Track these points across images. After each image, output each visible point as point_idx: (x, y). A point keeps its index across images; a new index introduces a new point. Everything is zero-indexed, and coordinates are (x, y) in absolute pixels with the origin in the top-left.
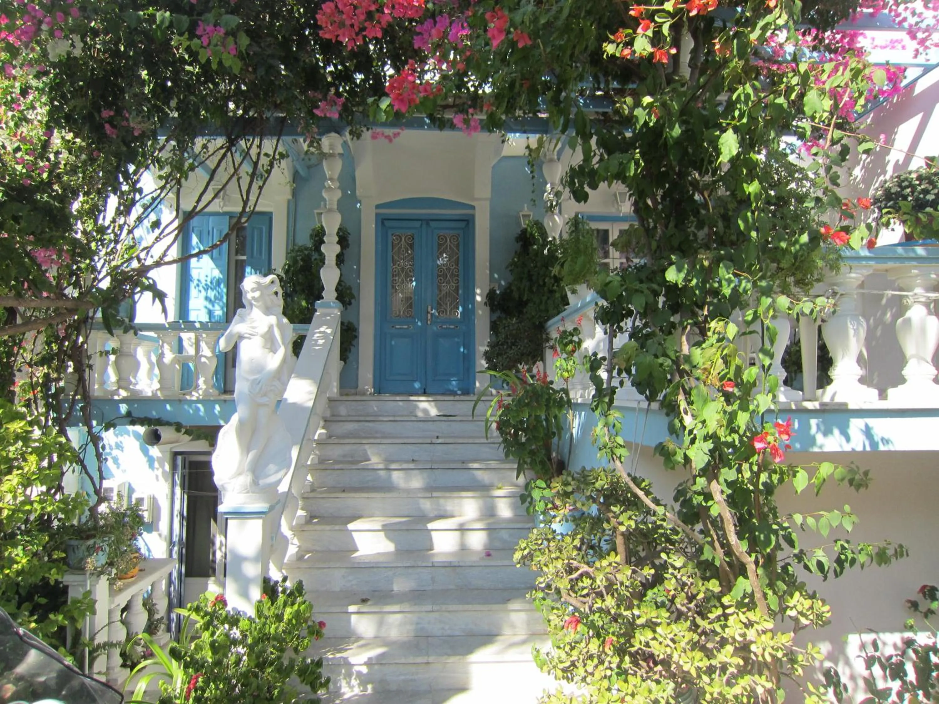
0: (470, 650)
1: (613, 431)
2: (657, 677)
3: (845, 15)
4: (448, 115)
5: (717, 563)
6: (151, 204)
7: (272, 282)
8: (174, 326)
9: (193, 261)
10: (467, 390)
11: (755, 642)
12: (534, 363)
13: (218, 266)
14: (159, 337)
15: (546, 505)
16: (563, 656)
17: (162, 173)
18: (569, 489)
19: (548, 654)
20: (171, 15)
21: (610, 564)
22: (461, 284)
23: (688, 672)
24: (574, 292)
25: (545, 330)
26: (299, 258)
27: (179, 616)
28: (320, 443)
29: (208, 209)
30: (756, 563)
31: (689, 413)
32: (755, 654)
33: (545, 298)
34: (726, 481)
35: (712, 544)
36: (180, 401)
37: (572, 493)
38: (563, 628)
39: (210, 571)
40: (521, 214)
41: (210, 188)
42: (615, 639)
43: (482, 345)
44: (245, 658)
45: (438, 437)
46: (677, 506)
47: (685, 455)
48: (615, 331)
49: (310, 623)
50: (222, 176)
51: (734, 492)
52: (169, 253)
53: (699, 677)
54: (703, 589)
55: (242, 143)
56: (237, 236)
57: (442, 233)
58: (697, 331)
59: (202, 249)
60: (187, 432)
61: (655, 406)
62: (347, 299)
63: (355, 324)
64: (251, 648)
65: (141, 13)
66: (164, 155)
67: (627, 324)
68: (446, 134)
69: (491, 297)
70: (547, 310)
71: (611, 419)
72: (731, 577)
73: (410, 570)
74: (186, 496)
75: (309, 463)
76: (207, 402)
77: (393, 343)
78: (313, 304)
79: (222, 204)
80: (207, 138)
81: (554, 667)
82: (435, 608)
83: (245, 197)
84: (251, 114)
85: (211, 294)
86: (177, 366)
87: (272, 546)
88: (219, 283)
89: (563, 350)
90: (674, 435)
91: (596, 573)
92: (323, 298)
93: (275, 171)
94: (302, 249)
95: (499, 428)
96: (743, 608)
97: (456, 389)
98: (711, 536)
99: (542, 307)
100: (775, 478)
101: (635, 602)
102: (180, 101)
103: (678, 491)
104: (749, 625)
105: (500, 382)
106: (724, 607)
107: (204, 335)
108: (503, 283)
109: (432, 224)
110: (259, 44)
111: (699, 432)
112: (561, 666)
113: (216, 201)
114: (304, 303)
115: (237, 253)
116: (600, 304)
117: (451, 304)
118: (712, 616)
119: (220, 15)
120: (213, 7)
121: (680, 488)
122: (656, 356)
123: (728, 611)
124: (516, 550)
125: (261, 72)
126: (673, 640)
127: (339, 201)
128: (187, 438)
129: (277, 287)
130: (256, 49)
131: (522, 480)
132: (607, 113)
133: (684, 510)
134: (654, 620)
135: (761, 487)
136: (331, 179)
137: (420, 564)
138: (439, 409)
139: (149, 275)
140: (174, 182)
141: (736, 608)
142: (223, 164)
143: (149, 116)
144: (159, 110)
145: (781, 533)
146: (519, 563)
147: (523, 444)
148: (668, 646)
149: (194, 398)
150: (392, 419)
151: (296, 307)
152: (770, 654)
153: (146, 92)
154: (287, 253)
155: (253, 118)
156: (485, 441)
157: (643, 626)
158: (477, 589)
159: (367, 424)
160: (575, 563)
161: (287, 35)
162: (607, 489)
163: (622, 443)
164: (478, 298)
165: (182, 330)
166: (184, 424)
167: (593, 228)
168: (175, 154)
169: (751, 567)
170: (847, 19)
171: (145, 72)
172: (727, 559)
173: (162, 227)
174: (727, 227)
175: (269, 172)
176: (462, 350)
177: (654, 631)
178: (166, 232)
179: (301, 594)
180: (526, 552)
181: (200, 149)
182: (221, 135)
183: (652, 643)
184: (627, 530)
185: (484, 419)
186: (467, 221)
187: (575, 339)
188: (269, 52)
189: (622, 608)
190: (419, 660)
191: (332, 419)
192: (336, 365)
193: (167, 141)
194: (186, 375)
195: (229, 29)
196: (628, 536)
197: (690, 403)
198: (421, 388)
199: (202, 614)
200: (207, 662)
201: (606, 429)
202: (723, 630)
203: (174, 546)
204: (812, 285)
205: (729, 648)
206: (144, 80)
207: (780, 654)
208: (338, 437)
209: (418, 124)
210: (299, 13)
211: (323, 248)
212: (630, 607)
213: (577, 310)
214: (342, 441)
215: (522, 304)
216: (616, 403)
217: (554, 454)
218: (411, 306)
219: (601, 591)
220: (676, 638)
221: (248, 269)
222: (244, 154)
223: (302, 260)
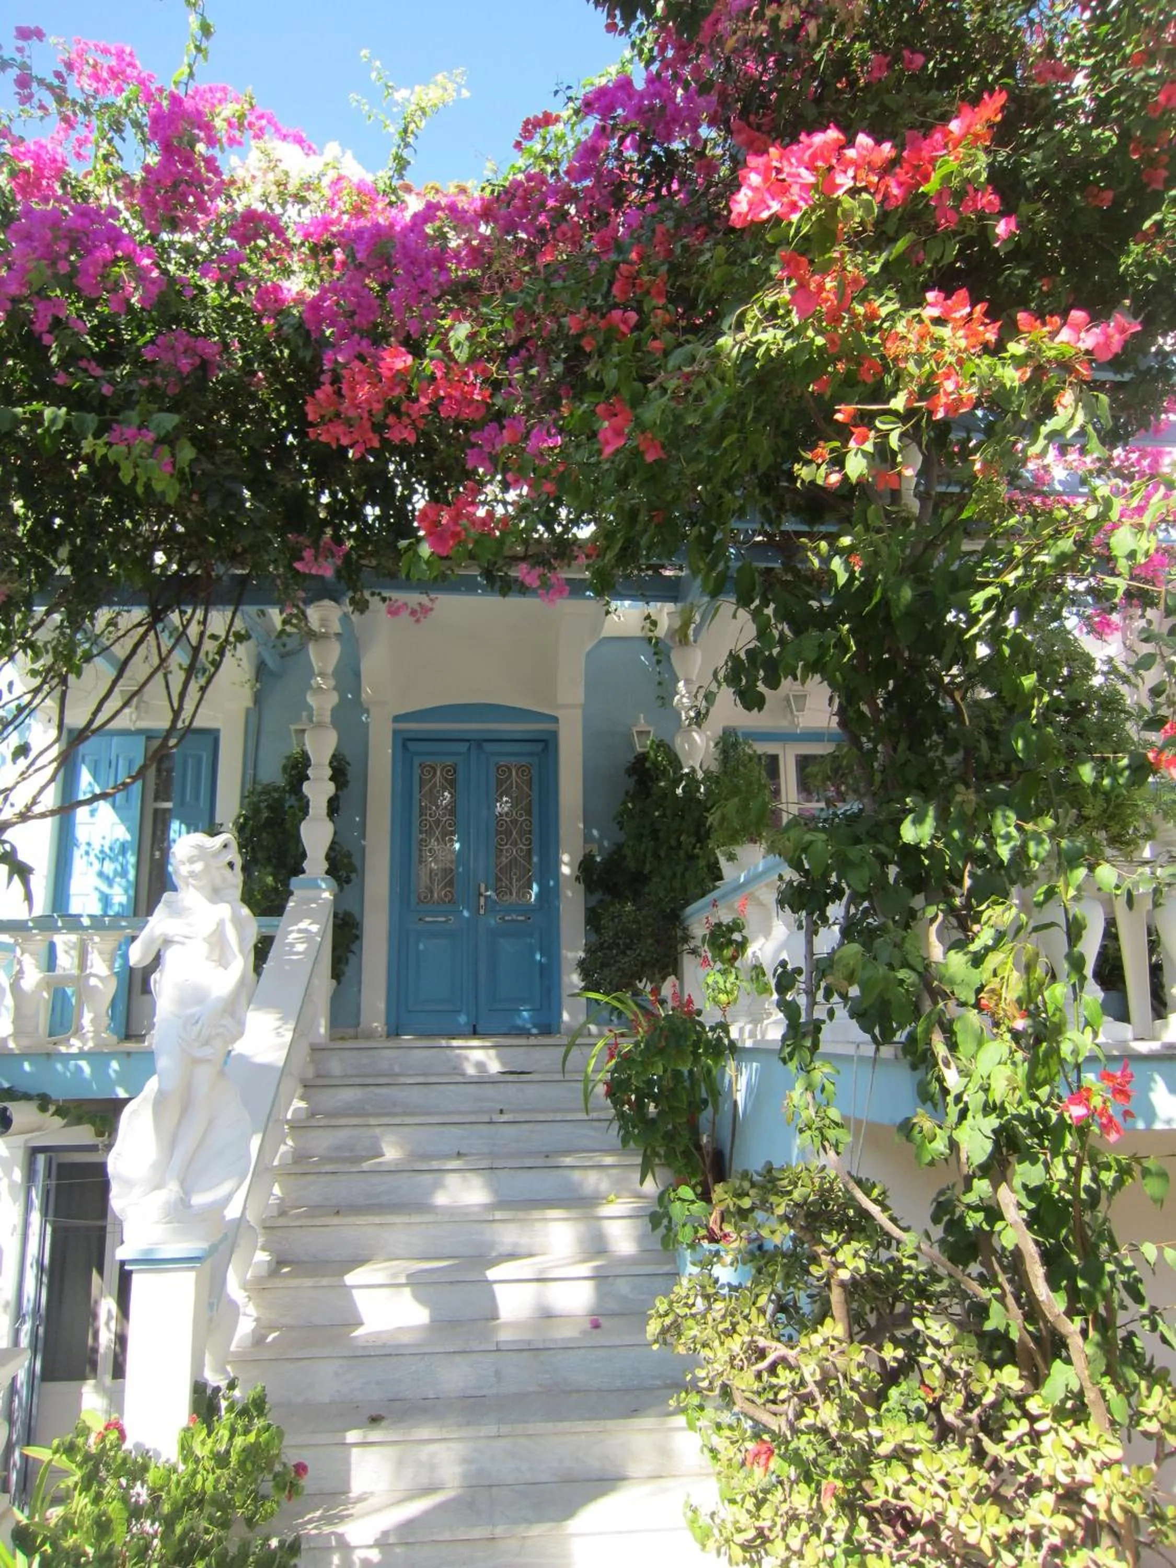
0: (568, 1509)
1: (821, 1098)
2: (915, 1556)
3: (1144, 425)
4: (518, 572)
5: (1015, 1335)
6: (15, 717)
7: (225, 846)
8: (45, 924)
9: (82, 813)
10: (548, 1027)
11: (1092, 1485)
12: (664, 979)
13: (123, 820)
14: (16, 943)
15: (696, 1232)
16: (744, 1519)
17: (38, 666)
18: (746, 1203)
19: (713, 1514)
20: (68, 413)
21: (826, 1342)
22: (536, 846)
23: (976, 1547)
24: (731, 858)
25: (682, 922)
26: (263, 805)
27: (25, 1458)
28: (297, 1127)
29: (114, 725)
30: (1084, 1333)
31: (953, 1065)
32: (1093, 1508)
33: (679, 869)
34: (1025, 1186)
35: (1001, 1299)
36: (49, 1055)
37: (752, 1210)
38: (743, 1464)
39: (88, 1368)
40: (635, 730)
41: (117, 690)
42: (839, 1483)
43: (575, 949)
44: (156, 1542)
45: (501, 1111)
46: (938, 1232)
47: (951, 1139)
48: (815, 923)
49: (278, 1468)
50: (139, 669)
51: (1039, 1205)
52: (41, 798)
53: (996, 1554)
54: (992, 1385)
55: (174, 617)
56: (159, 771)
57: (503, 761)
58: (954, 922)
59: (98, 791)
60: (59, 1112)
61: (887, 1051)
62: (343, 873)
63: (357, 916)
64: (169, 1522)
65: (19, 410)
66: (43, 636)
67: (835, 910)
68: (513, 602)
69: (586, 868)
70: (684, 889)
71: (817, 1076)
72: (1039, 1360)
73: (458, 1359)
74: (49, 1229)
75: (276, 1163)
76: (96, 1057)
77: (421, 947)
78: (286, 884)
79: (134, 717)
80: (117, 608)
81: (727, 1541)
82: (505, 1429)
83: (176, 705)
84: (191, 570)
85: (109, 868)
86: (45, 995)
87: (211, 1320)
88: (123, 849)
89: (718, 956)
90: (929, 1104)
91: (803, 1360)
92: (303, 872)
93: (228, 660)
94: (268, 790)
95: (610, 1094)
96: (1066, 1419)
97: (529, 1026)
98: (1000, 1286)
99: (677, 884)
100: (1108, 1177)
101: (870, 1412)
102: (74, 550)
103: (939, 1204)
104: (1080, 1450)
105: (605, 1014)
106: (1033, 1419)
107: (97, 939)
108: (606, 844)
109: (488, 747)
110: (211, 459)
111: (974, 1099)
112: (740, 1538)
113: (127, 711)
114: (270, 880)
115: (157, 798)
116: (787, 878)
117: (518, 880)
118: (1010, 1436)
119: (150, 413)
120: (138, 402)
121: (942, 1199)
122: (891, 967)
123: (1039, 1426)
124: (651, 1317)
125: (214, 502)
126: (944, 1484)
127: (334, 710)
128: (58, 1121)
129: (234, 855)
130: (208, 466)
131: (650, 1186)
132: (772, 569)
133: (950, 1239)
134: (908, 1446)
135: (1083, 1196)
136: (321, 675)
137: (474, 1345)
138: (503, 1064)
139: (6, 836)
140: (56, 680)
141: (1054, 1419)
142: (142, 650)
143: (22, 571)
144: (41, 563)
145: (1122, 1278)
146: (656, 1341)
147: (653, 1121)
148: (936, 1495)
149: (74, 1050)
150: (421, 1079)
151: (256, 887)
152: (1122, 1508)
153: (20, 534)
154: (243, 797)
155: (194, 577)
156: (582, 1116)
157: (888, 1459)
158: (578, 1391)
159: (377, 1090)
160: (762, 1342)
161: (257, 447)
162: (813, 1203)
163: (837, 1118)
164: (566, 870)
165: (57, 930)
166: (54, 1095)
167: (759, 752)
168: (63, 634)
169: (1075, 1342)
170: (1147, 430)
171: (20, 503)
172: (1031, 1328)
173: (32, 755)
174: (994, 749)
175: (217, 665)
176: (538, 957)
177: (910, 1469)
178: (39, 764)
179: (261, 1413)
180: (668, 1321)
181: (103, 626)
182: (140, 604)
183: (907, 1491)
184: (853, 1278)
185: (580, 1077)
186: (545, 741)
187: (736, 936)
188: (228, 471)
189: (851, 1425)
190: (477, 1533)
191: (320, 1082)
192: (324, 984)
193: (48, 613)
194: (58, 1008)
195: (163, 433)
196: (853, 1288)
197: (953, 1046)
198: (467, 1024)
199: (79, 1458)
200: (85, 1554)
201: (809, 1096)
202: (1034, 1462)
203: (24, 1322)
204: (1136, 844)
205: (1047, 1499)
206: (17, 516)
207: (1137, 1507)
208: (330, 1115)
209: (467, 586)
210: (279, 413)
211: (306, 788)
212: (863, 1422)
213: (739, 888)
214: (334, 1122)
215: (639, 879)
216: (822, 1048)
217: (705, 1139)
218: (450, 883)
219: (811, 1393)
220: (950, 1480)
221: (175, 825)
222: (176, 635)
223: (269, 807)
